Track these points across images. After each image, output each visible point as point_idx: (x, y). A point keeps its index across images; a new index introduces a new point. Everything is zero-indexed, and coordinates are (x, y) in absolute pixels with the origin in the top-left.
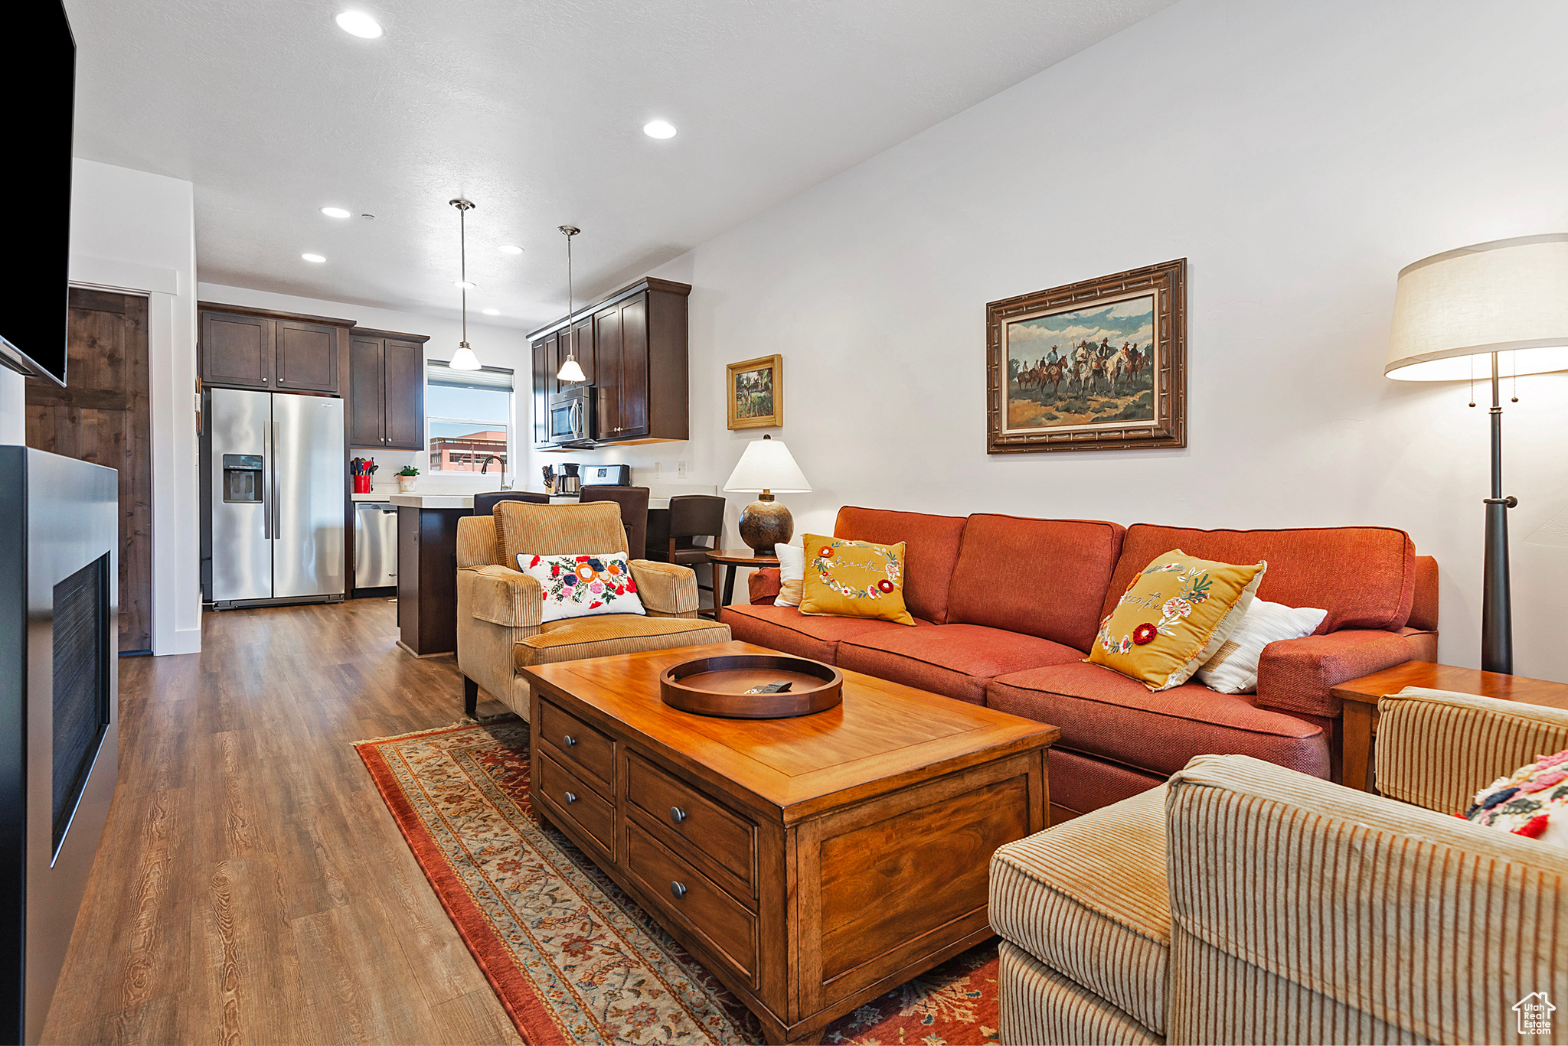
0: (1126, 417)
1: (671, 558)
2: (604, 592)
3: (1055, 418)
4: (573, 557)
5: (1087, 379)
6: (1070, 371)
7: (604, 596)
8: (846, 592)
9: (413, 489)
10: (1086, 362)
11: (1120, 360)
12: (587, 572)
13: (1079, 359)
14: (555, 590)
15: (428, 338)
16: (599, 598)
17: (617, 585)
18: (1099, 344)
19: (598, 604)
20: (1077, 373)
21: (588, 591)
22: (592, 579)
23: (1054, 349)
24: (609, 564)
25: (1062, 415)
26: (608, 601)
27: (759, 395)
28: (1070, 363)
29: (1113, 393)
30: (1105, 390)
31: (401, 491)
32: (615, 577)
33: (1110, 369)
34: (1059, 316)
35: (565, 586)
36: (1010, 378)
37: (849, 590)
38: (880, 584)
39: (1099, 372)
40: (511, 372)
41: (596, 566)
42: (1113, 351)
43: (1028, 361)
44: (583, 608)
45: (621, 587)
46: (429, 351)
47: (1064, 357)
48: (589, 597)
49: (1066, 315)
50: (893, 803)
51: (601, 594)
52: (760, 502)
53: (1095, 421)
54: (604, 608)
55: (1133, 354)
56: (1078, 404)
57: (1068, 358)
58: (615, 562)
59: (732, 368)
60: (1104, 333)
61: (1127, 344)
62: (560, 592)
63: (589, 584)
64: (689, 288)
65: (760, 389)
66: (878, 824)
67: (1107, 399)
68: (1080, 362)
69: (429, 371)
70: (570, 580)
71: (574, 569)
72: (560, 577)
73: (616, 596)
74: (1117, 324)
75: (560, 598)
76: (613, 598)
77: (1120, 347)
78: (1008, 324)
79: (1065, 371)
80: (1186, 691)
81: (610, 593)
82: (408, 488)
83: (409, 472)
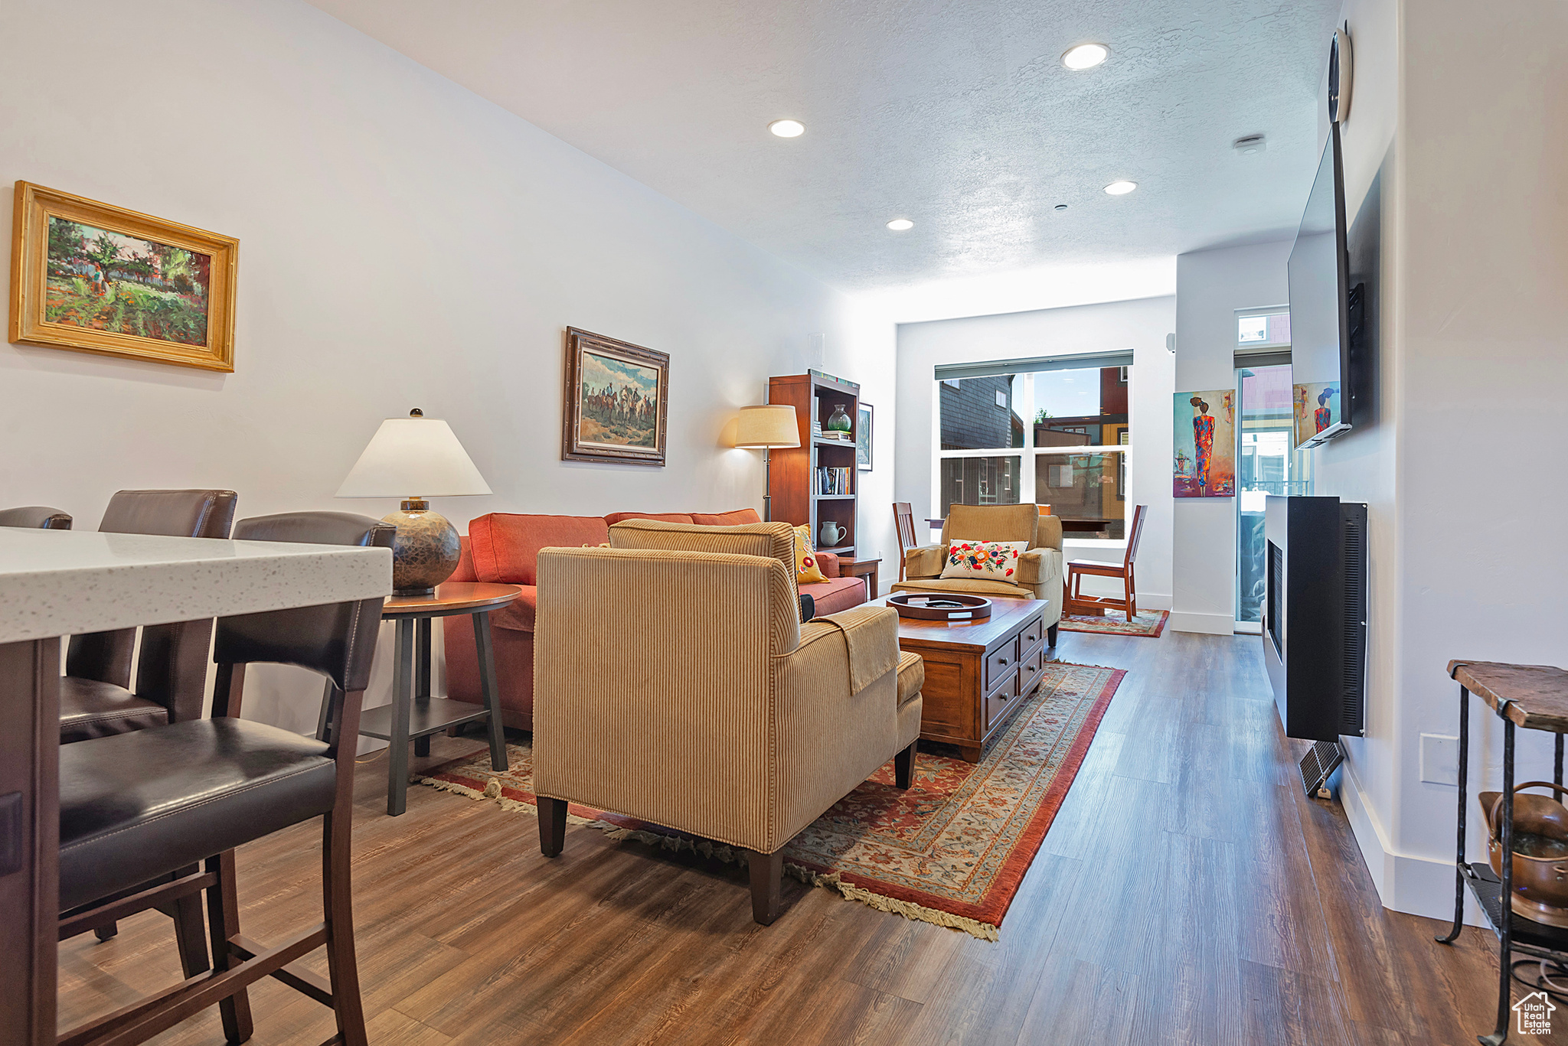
0: (644, 444)
3: (609, 437)
5: (627, 413)
6: (618, 404)
10: (627, 401)
11: (642, 406)
13: (624, 397)
18: (634, 390)
20: (622, 408)
23: (611, 384)
25: (613, 436)
28: (619, 399)
29: (638, 427)
30: (634, 423)
33: (638, 410)
34: (614, 361)
36: (583, 398)
39: (632, 410)
42: (640, 399)
43: (595, 388)
47: (616, 393)
49: (618, 362)
53: (630, 443)
55: (647, 402)
56: (622, 430)
57: (618, 394)
60: (636, 384)
61: (646, 396)
67: (635, 430)
68: (624, 400)
74: (640, 380)
77: (643, 397)
78: (585, 352)
79: (616, 403)
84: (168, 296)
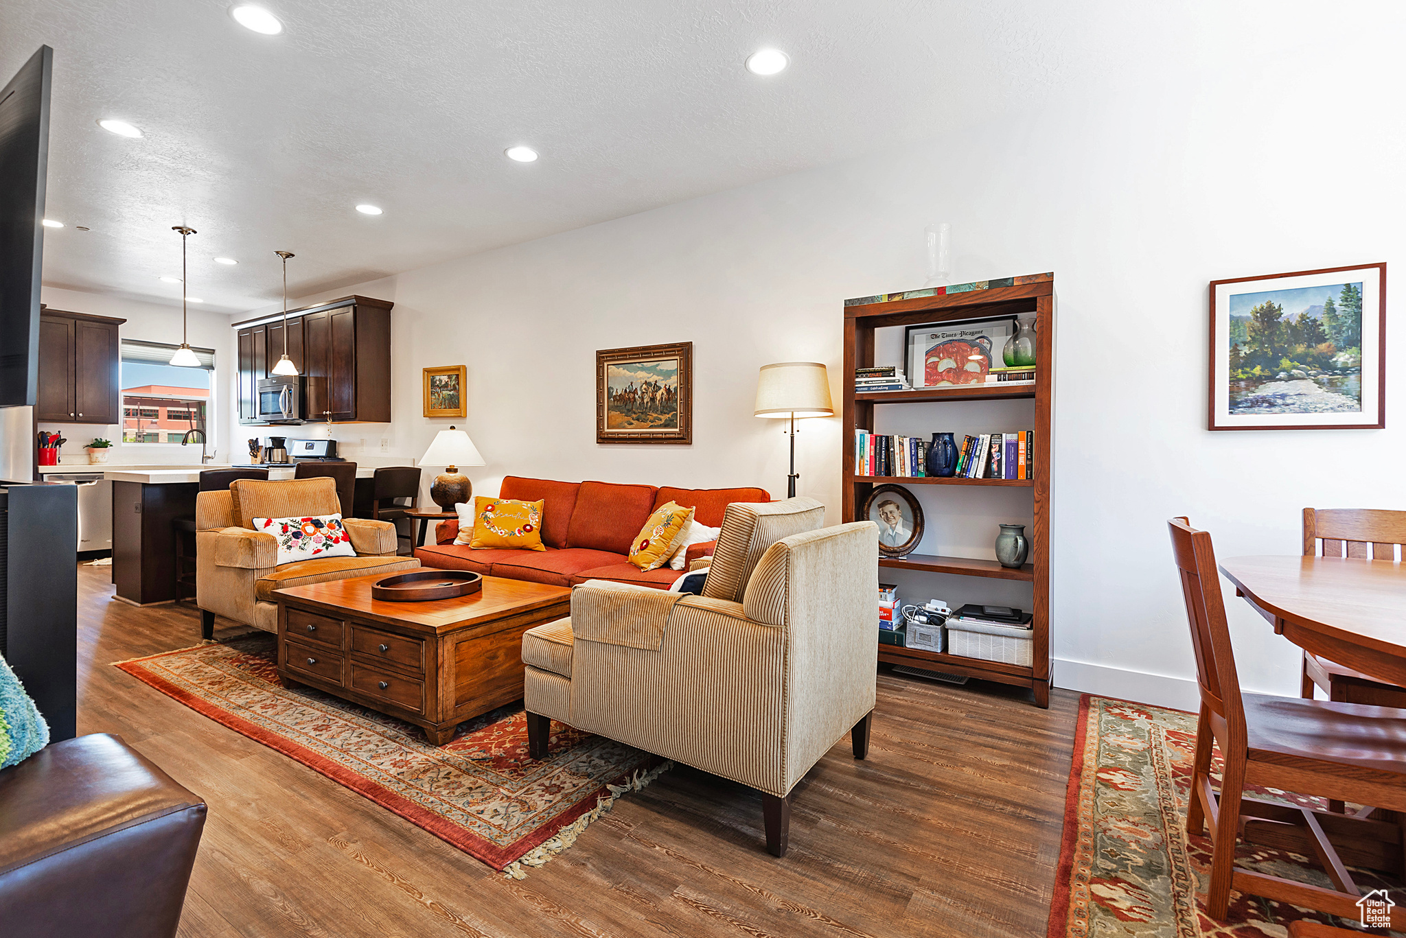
0: (666, 426)
1: (375, 515)
2: (324, 542)
3: (632, 424)
4: (299, 519)
5: (647, 402)
6: (639, 397)
7: (324, 545)
8: (501, 533)
9: (105, 460)
10: (647, 393)
11: (663, 394)
12: (310, 529)
13: (644, 391)
14: (286, 542)
15: (125, 320)
16: (320, 546)
17: (334, 537)
18: (653, 383)
19: (319, 551)
20: (643, 399)
21: (311, 542)
22: (315, 533)
23: (632, 383)
24: (327, 523)
25: (635, 422)
26: (327, 548)
27: (449, 393)
28: (639, 393)
29: (659, 412)
30: (656, 410)
31: (91, 463)
32: (332, 531)
33: (658, 398)
34: (634, 365)
35: (293, 539)
36: (608, 398)
37: (503, 532)
38: (524, 527)
39: (653, 399)
40: (212, 352)
41: (318, 524)
42: (660, 388)
43: (619, 389)
44: (308, 554)
45: (337, 538)
46: (123, 332)
47: (636, 389)
48: (312, 546)
49: (637, 364)
50: (494, 626)
51: (322, 543)
52: (447, 474)
53: (651, 427)
54: (325, 553)
55: (668, 391)
56: (643, 416)
57: (638, 389)
58: (332, 521)
59: (427, 371)
60: (655, 378)
61: (666, 385)
62: (289, 544)
63: (312, 537)
64: (392, 304)
65: (449, 388)
66: (486, 636)
67: (656, 415)
68: (644, 393)
69: (123, 349)
70: (297, 535)
71: (300, 527)
72: (288, 533)
73: (334, 544)
74: (660, 373)
75: (289, 547)
76: (331, 546)
77: (663, 386)
78: (608, 365)
79: (637, 396)
80: (662, 570)
81: (328, 542)
82: (100, 459)
83: (101, 444)
84: (451, 393)
